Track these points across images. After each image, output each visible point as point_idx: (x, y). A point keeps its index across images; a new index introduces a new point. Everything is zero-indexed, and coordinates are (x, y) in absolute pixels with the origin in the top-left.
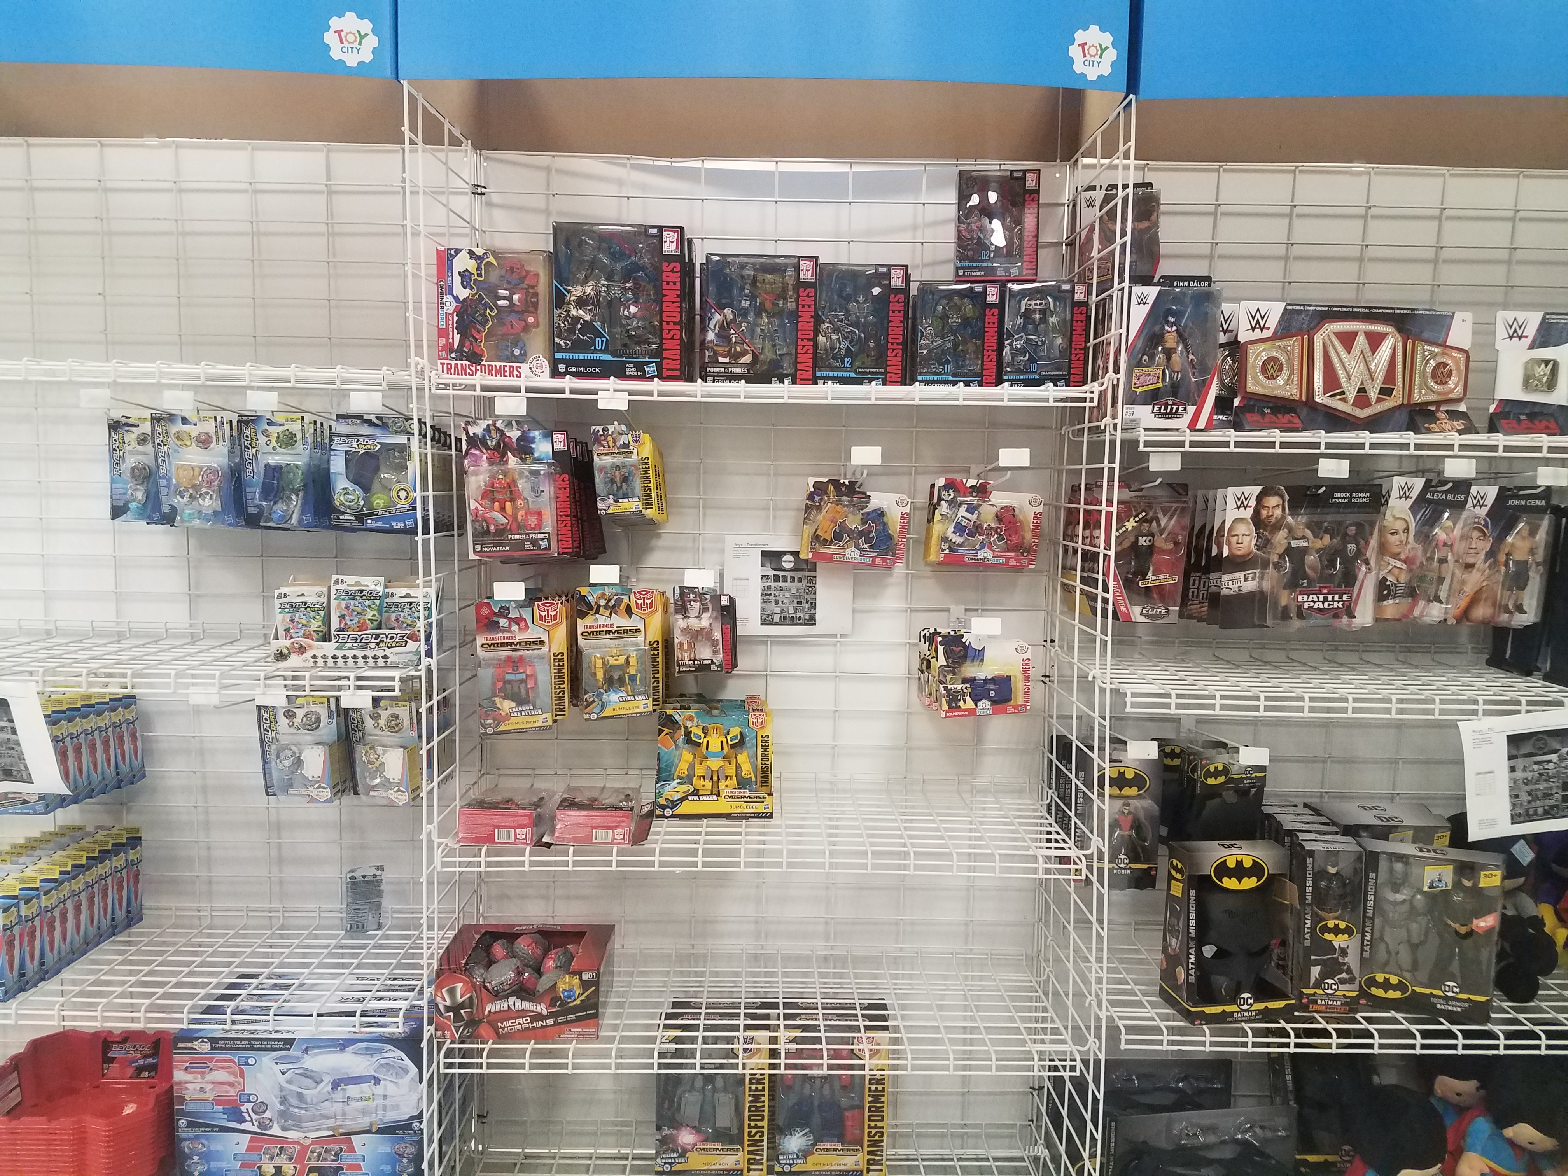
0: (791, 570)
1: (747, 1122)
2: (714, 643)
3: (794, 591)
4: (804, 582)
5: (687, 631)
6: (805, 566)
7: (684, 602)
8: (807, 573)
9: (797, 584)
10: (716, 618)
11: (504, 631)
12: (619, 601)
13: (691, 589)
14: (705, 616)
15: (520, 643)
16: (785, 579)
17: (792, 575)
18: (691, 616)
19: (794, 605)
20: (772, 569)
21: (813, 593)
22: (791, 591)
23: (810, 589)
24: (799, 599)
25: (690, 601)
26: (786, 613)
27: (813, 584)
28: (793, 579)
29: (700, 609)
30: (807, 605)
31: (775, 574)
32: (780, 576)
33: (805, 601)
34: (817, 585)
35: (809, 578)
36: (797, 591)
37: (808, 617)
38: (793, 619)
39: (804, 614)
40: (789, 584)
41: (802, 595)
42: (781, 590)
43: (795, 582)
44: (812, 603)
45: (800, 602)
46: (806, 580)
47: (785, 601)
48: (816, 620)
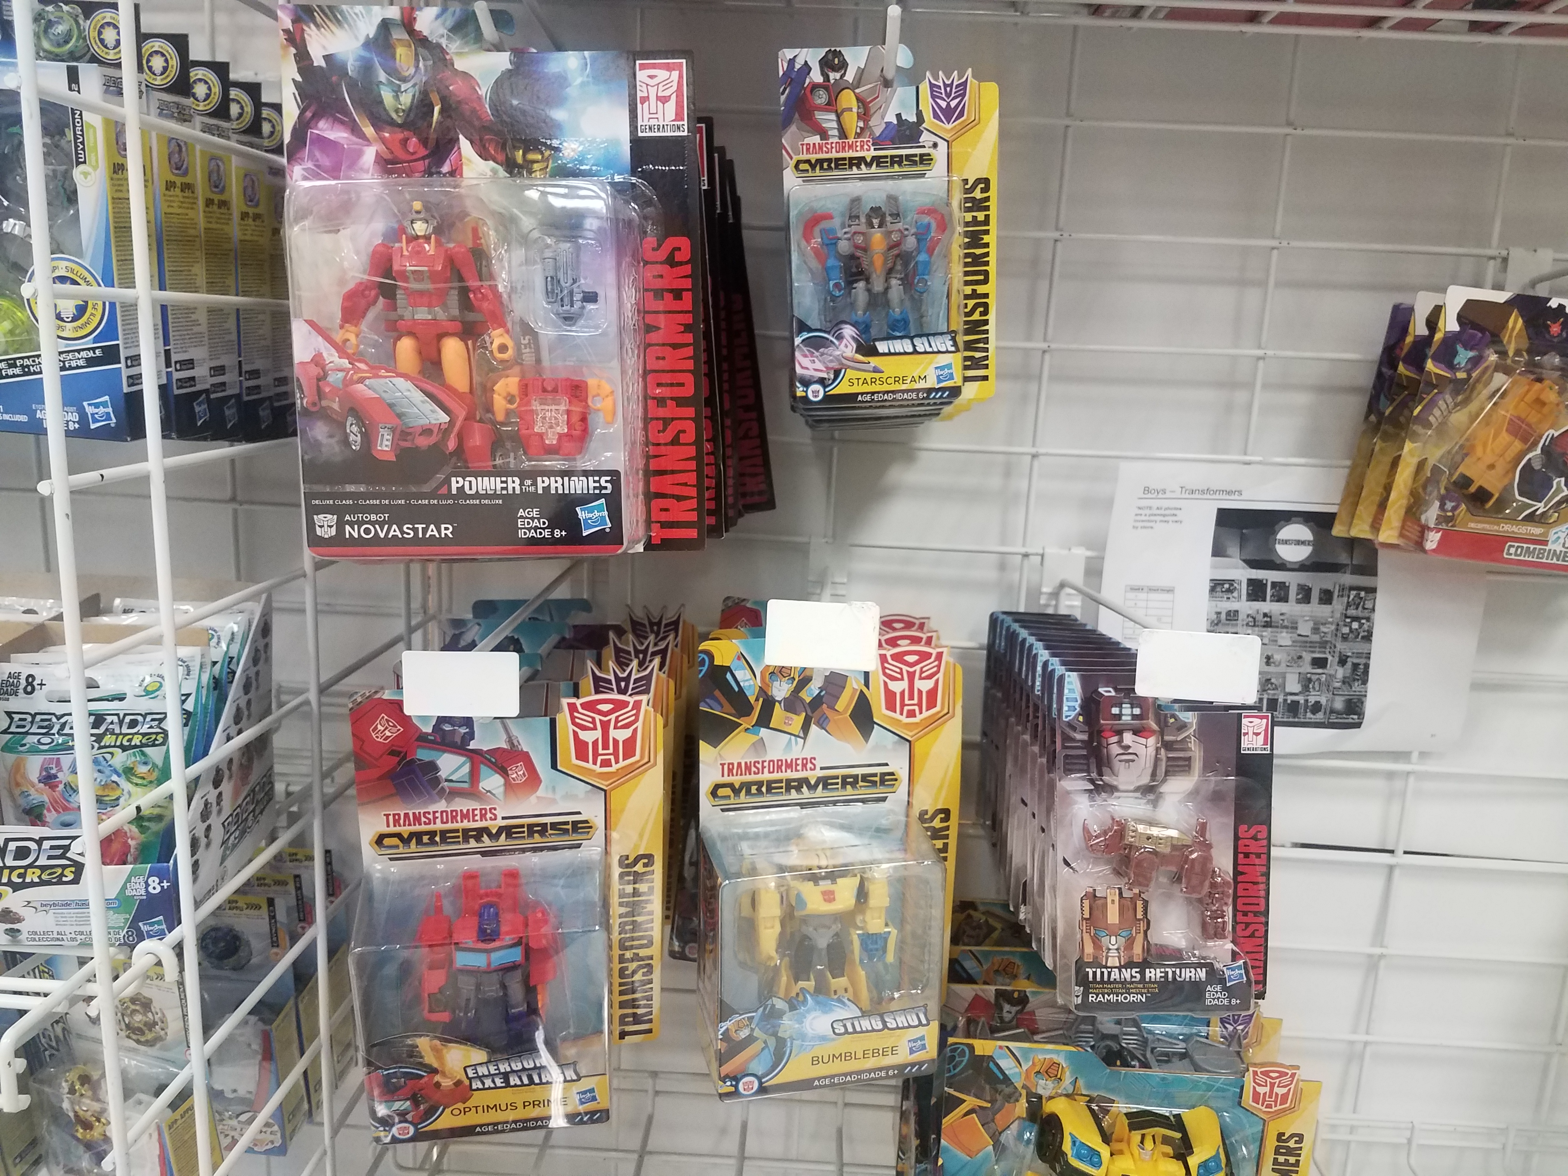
0: (1302, 567)
2: (1216, 896)
3: (1305, 629)
4: (1338, 605)
6: (1343, 558)
8: (1348, 579)
9: (1316, 609)
14: (1176, 790)
16: (1281, 593)
17: (1302, 582)
18: (1121, 787)
19: (1302, 670)
20: (1244, 561)
21: (1363, 637)
22: (1296, 628)
23: (1355, 625)
24: (1320, 652)
25: (1119, 733)
26: (1276, 689)
27: (1366, 614)
28: (1305, 595)
29: (1157, 760)
30: (1340, 673)
31: (1254, 577)
32: (1266, 585)
33: (1337, 659)
34: (1379, 618)
35: (1353, 593)
36: (1316, 630)
37: (1339, 704)
38: (1293, 708)
39: (1330, 695)
40: (1291, 608)
41: (1327, 642)
42: (1267, 625)
43: (1309, 602)
44: (1355, 666)
45: (1320, 663)
46: (1345, 599)
47: (1277, 657)
48: (1361, 714)
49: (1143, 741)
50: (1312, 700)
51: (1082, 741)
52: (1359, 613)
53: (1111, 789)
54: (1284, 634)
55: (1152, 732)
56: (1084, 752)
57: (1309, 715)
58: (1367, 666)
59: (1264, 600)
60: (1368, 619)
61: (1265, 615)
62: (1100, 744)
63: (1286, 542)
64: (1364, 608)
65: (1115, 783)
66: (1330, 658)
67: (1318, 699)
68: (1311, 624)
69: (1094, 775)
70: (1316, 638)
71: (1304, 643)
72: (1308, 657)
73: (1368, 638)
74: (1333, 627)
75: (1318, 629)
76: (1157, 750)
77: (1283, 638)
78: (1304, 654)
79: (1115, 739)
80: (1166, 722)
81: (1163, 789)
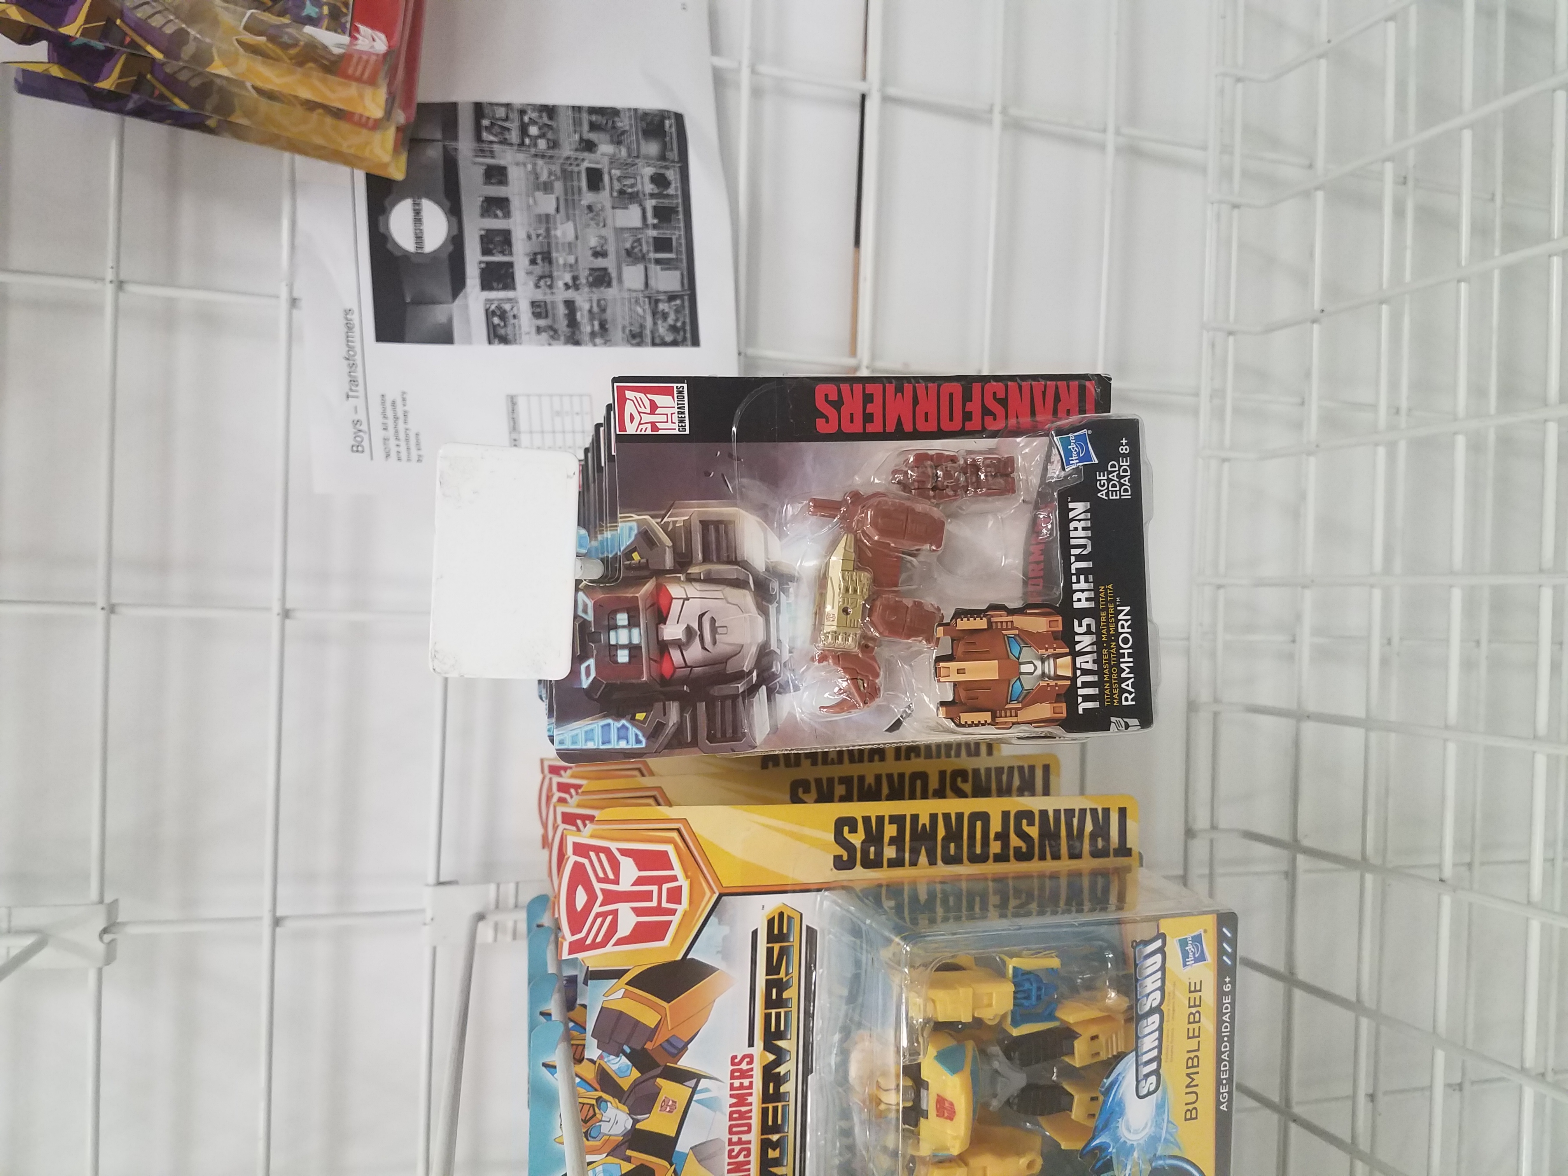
0: (454, 211)
3: (547, 203)
4: (506, 157)
5: (862, 666)
6: (434, 153)
8: (465, 145)
9: (516, 189)
12: (613, 1031)
14: (758, 542)
16: (497, 241)
17: (477, 211)
18: (761, 638)
19: (608, 204)
20: (455, 295)
21: (551, 118)
22: (548, 216)
23: (533, 130)
24: (579, 180)
25: (663, 647)
26: (639, 241)
27: (514, 116)
28: (496, 205)
29: (709, 580)
30: (606, 148)
31: (477, 282)
32: (487, 263)
33: (586, 155)
34: (518, 97)
35: (486, 136)
36: (547, 187)
37: (652, 148)
38: (664, 214)
39: (640, 162)
40: (519, 225)
41: (564, 171)
42: (547, 258)
43: (507, 200)
44: (593, 127)
45: (595, 179)
46: (496, 147)
47: (593, 242)
48: (663, 115)
49: (676, 606)
50: (649, 188)
51: (682, 711)
52: (514, 126)
53: (765, 654)
54: (559, 233)
55: (660, 589)
56: (702, 707)
57: (671, 191)
58: (592, 110)
59: (511, 265)
60: (522, 112)
61: (533, 262)
62: (685, 680)
63: (419, 238)
64: (507, 119)
65: (754, 650)
66: (586, 164)
67: (647, 180)
68: (539, 195)
69: (741, 687)
70: (558, 186)
71: (568, 202)
72: (588, 198)
73: (550, 111)
74: (540, 162)
75: (545, 183)
76: (690, 579)
77: (564, 234)
78: (585, 203)
79: (676, 655)
80: (639, 567)
81: (759, 563)
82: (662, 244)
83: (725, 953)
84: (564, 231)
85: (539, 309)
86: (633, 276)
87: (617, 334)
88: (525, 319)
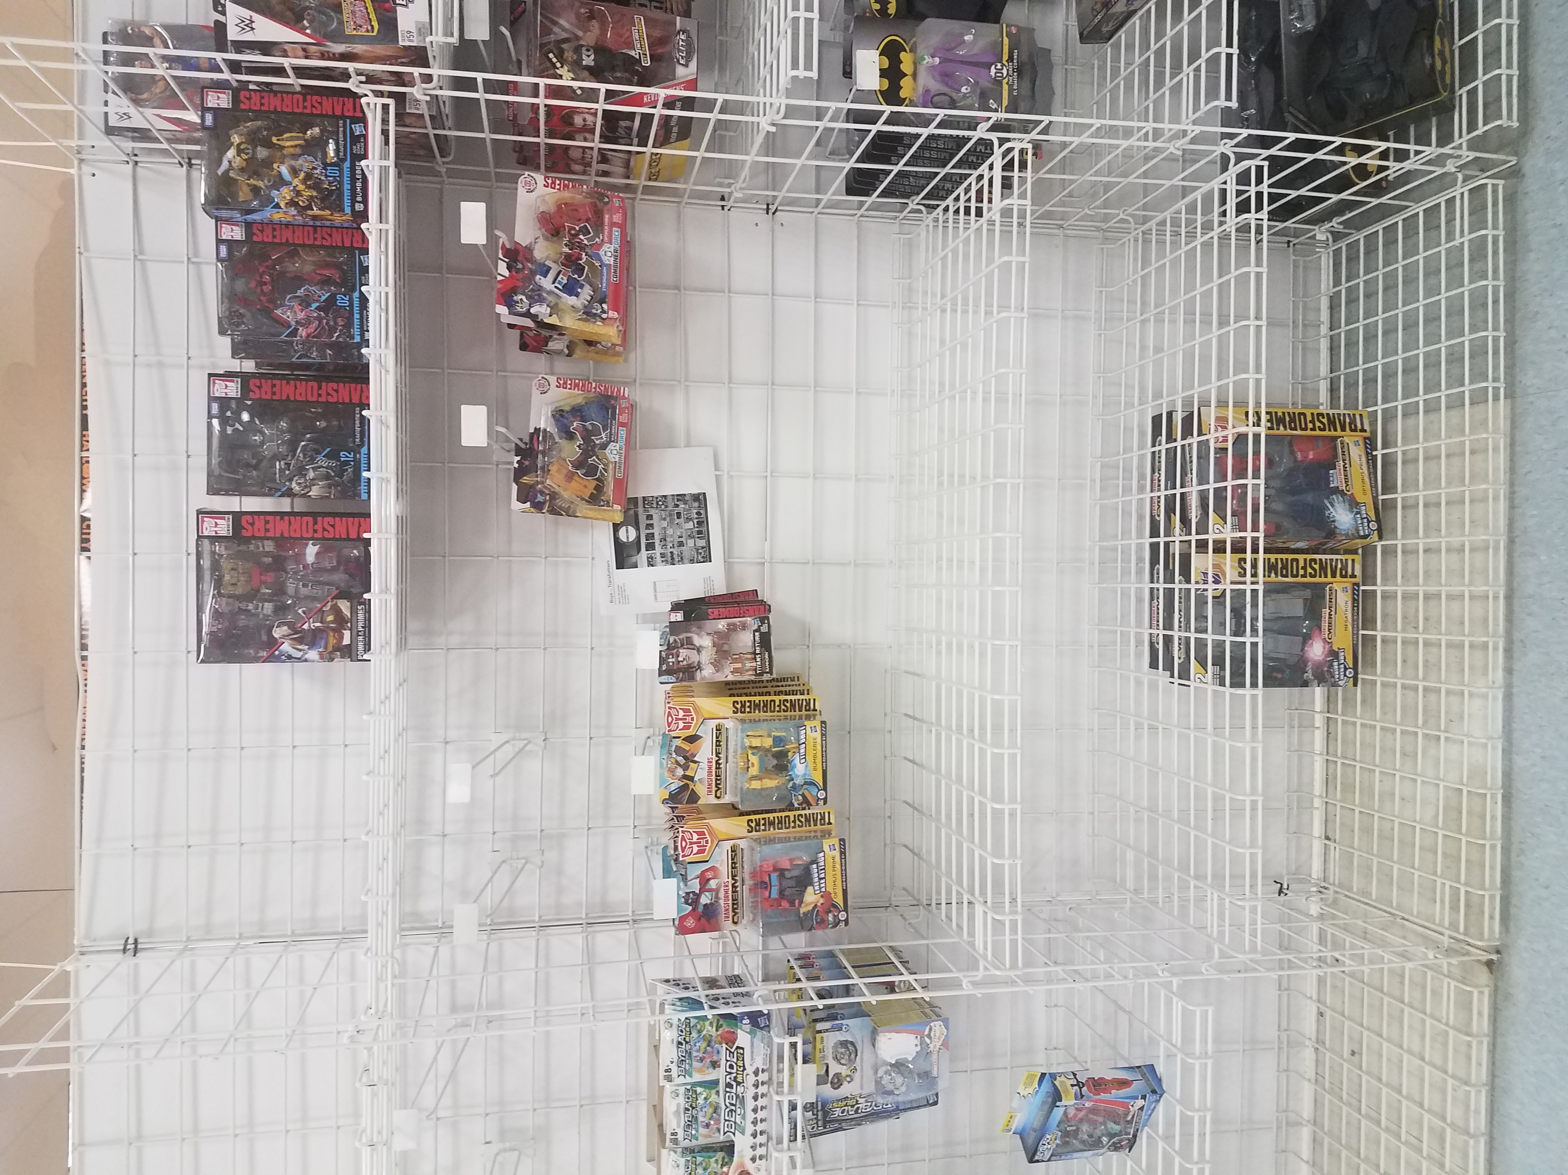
0: (638, 529)
1: (1299, 579)
2: (732, 628)
3: (665, 524)
4: (652, 512)
5: (717, 665)
6: (632, 512)
7: (679, 670)
8: (640, 510)
9: (655, 521)
10: (700, 627)
11: (717, 897)
12: (679, 751)
13: (662, 660)
14: (697, 641)
15: (734, 877)
16: (650, 536)
17: (644, 528)
19: (683, 522)
20: (638, 554)
21: (666, 499)
22: (665, 527)
23: (661, 503)
24: (674, 516)
26: (693, 532)
27: (655, 499)
28: (650, 526)
29: (688, 648)
30: (682, 506)
31: (644, 549)
32: (647, 543)
33: (676, 508)
34: (655, 495)
35: (646, 506)
36: (664, 519)
37: (696, 504)
38: (700, 523)
39: (693, 509)
40: (656, 531)
42: (665, 540)
43: (653, 524)
44: (678, 500)
45: (679, 515)
46: (650, 509)
47: (679, 534)
48: (699, 494)
49: (681, 654)
51: (683, 674)
52: (655, 502)
53: (699, 663)
54: (668, 532)
55: (678, 651)
56: (687, 673)
58: (678, 495)
59: (654, 543)
60: (657, 498)
61: (661, 541)
62: (683, 668)
64: (652, 501)
65: (697, 662)
68: (662, 521)
70: (668, 518)
71: (671, 522)
72: (677, 521)
73: (665, 497)
74: (662, 512)
76: (684, 648)
79: (681, 663)
80: (673, 646)
82: (699, 532)
83: (706, 733)
84: (670, 531)
85: (663, 555)
86: (691, 543)
87: (686, 561)
88: (659, 559)
